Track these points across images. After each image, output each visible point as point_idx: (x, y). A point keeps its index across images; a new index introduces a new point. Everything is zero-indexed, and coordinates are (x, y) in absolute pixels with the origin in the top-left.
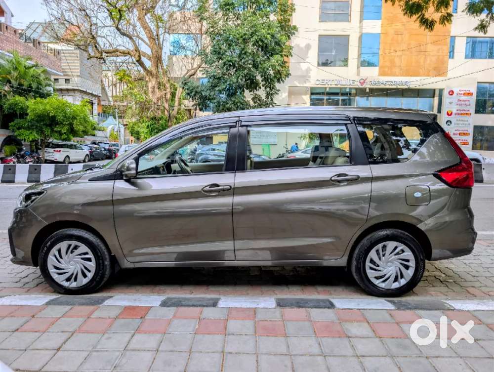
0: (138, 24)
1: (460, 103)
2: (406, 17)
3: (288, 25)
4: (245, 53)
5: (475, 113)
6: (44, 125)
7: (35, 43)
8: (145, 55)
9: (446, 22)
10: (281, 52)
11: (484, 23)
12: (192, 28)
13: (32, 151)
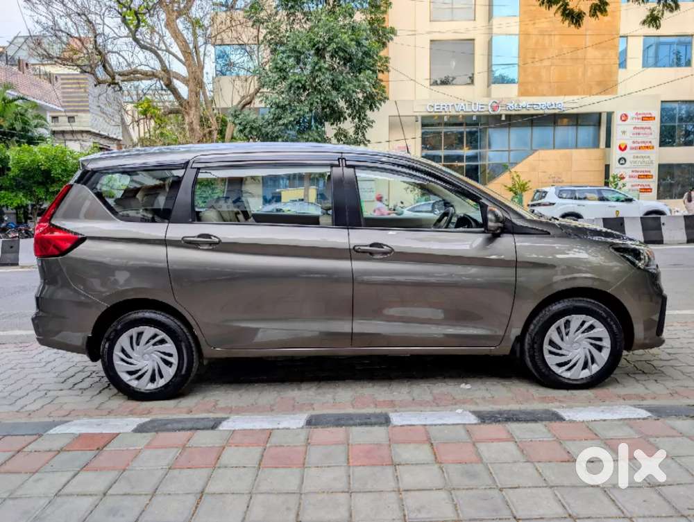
0: (168, 34)
1: (638, 131)
2: (543, 8)
3: (383, 27)
4: (320, 69)
5: (660, 146)
6: (34, 183)
7: (21, 65)
8: (178, 77)
9: (598, 13)
10: (373, 66)
11: (655, 13)
12: (244, 36)
13: (19, 223)
